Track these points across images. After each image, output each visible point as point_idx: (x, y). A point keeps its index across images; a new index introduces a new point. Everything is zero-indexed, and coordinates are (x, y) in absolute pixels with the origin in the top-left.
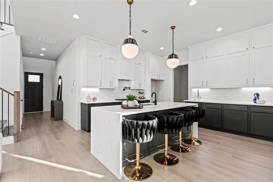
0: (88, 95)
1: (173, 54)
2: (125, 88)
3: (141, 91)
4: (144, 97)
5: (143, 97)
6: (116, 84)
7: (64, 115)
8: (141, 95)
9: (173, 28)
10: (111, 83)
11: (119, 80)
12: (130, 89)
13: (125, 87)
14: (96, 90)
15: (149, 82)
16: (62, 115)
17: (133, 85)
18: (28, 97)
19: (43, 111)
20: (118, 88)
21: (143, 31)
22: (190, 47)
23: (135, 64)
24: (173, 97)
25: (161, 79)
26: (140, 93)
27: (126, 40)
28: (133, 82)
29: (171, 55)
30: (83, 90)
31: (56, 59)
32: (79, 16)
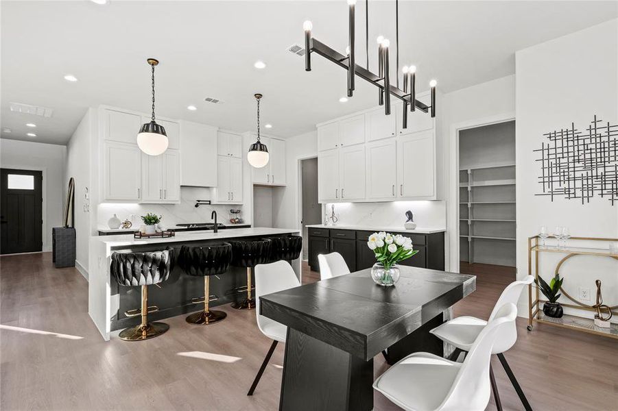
0: (113, 216)
1: (259, 142)
3: (236, 209)
4: (241, 219)
5: (237, 220)
6: (174, 195)
7: (77, 258)
8: (234, 216)
9: (259, 96)
11: (181, 186)
12: (210, 204)
13: (199, 201)
14: (133, 207)
15: (249, 191)
16: (74, 258)
17: (215, 197)
18: (6, 222)
19: (41, 250)
20: (179, 203)
21: (207, 100)
22: (321, 124)
23: (218, 155)
24: (301, 220)
25: (276, 183)
26: (232, 212)
27: (145, 125)
28: (215, 190)
29: (254, 145)
30: (104, 206)
31: (66, 142)
32: (76, 76)
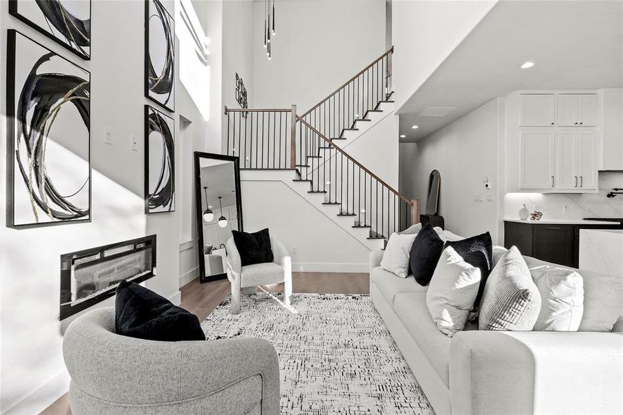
0: (523, 207)
2: (614, 191)
6: (592, 182)
10: (579, 180)
11: (600, 172)
14: (537, 196)
20: (597, 191)
